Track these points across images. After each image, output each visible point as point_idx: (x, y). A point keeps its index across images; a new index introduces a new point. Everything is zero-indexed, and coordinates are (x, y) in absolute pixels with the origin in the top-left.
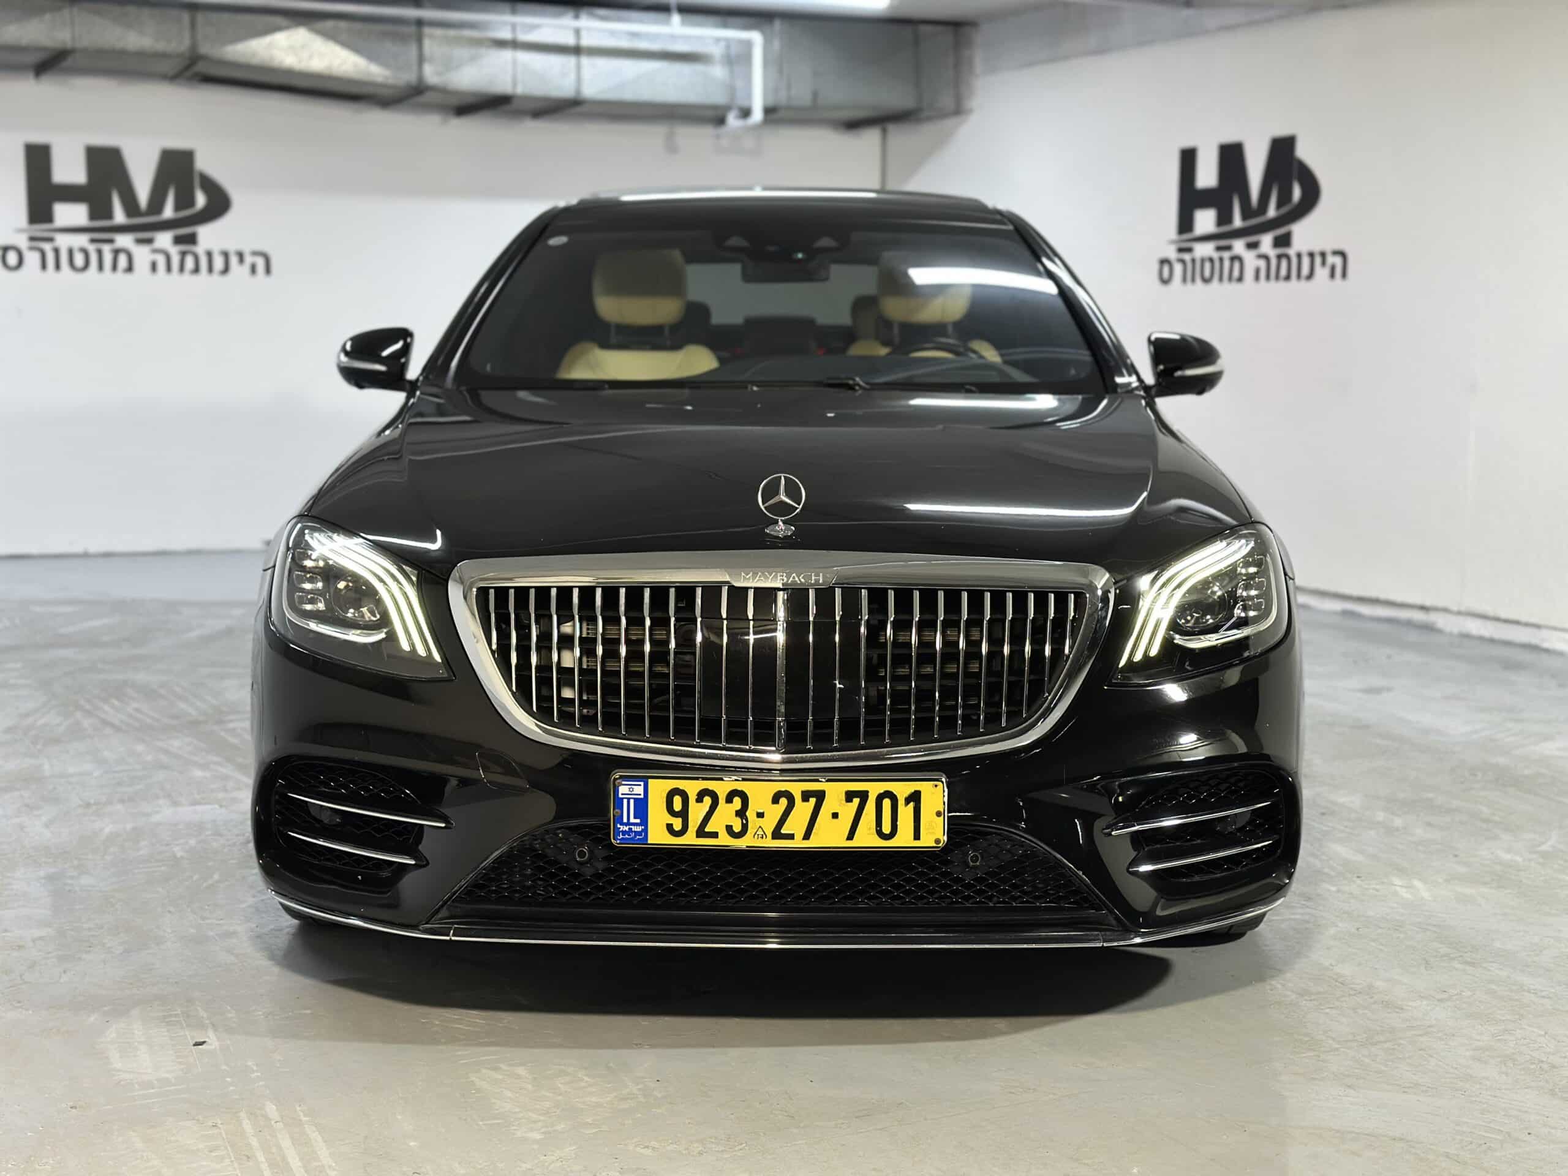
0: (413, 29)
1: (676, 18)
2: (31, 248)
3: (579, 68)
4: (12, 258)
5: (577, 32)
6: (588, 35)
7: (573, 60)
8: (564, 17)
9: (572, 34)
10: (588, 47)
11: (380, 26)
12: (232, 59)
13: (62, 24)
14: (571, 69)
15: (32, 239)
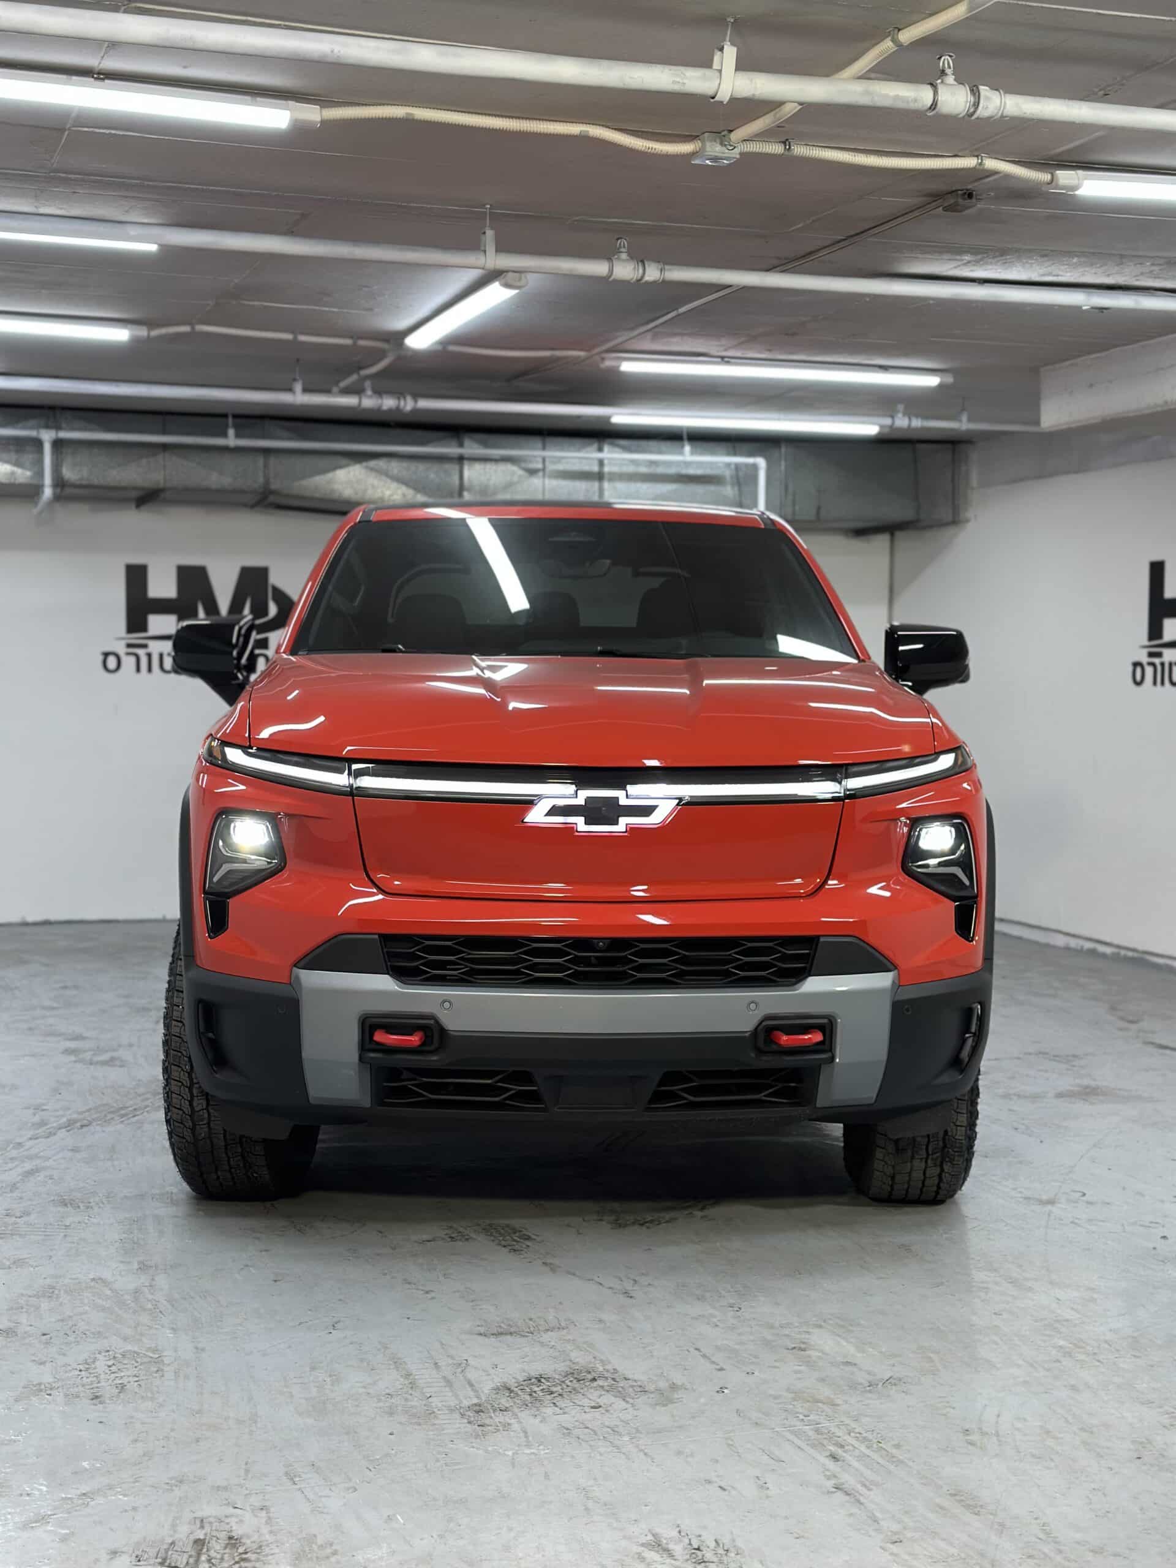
0: (455, 464)
1: (687, 448)
2: (128, 654)
3: (602, 491)
4: (112, 662)
6: (610, 464)
7: (596, 484)
8: (589, 449)
9: (596, 463)
10: (610, 473)
11: (425, 462)
12: (299, 492)
13: (156, 468)
14: (594, 493)
15: (129, 646)
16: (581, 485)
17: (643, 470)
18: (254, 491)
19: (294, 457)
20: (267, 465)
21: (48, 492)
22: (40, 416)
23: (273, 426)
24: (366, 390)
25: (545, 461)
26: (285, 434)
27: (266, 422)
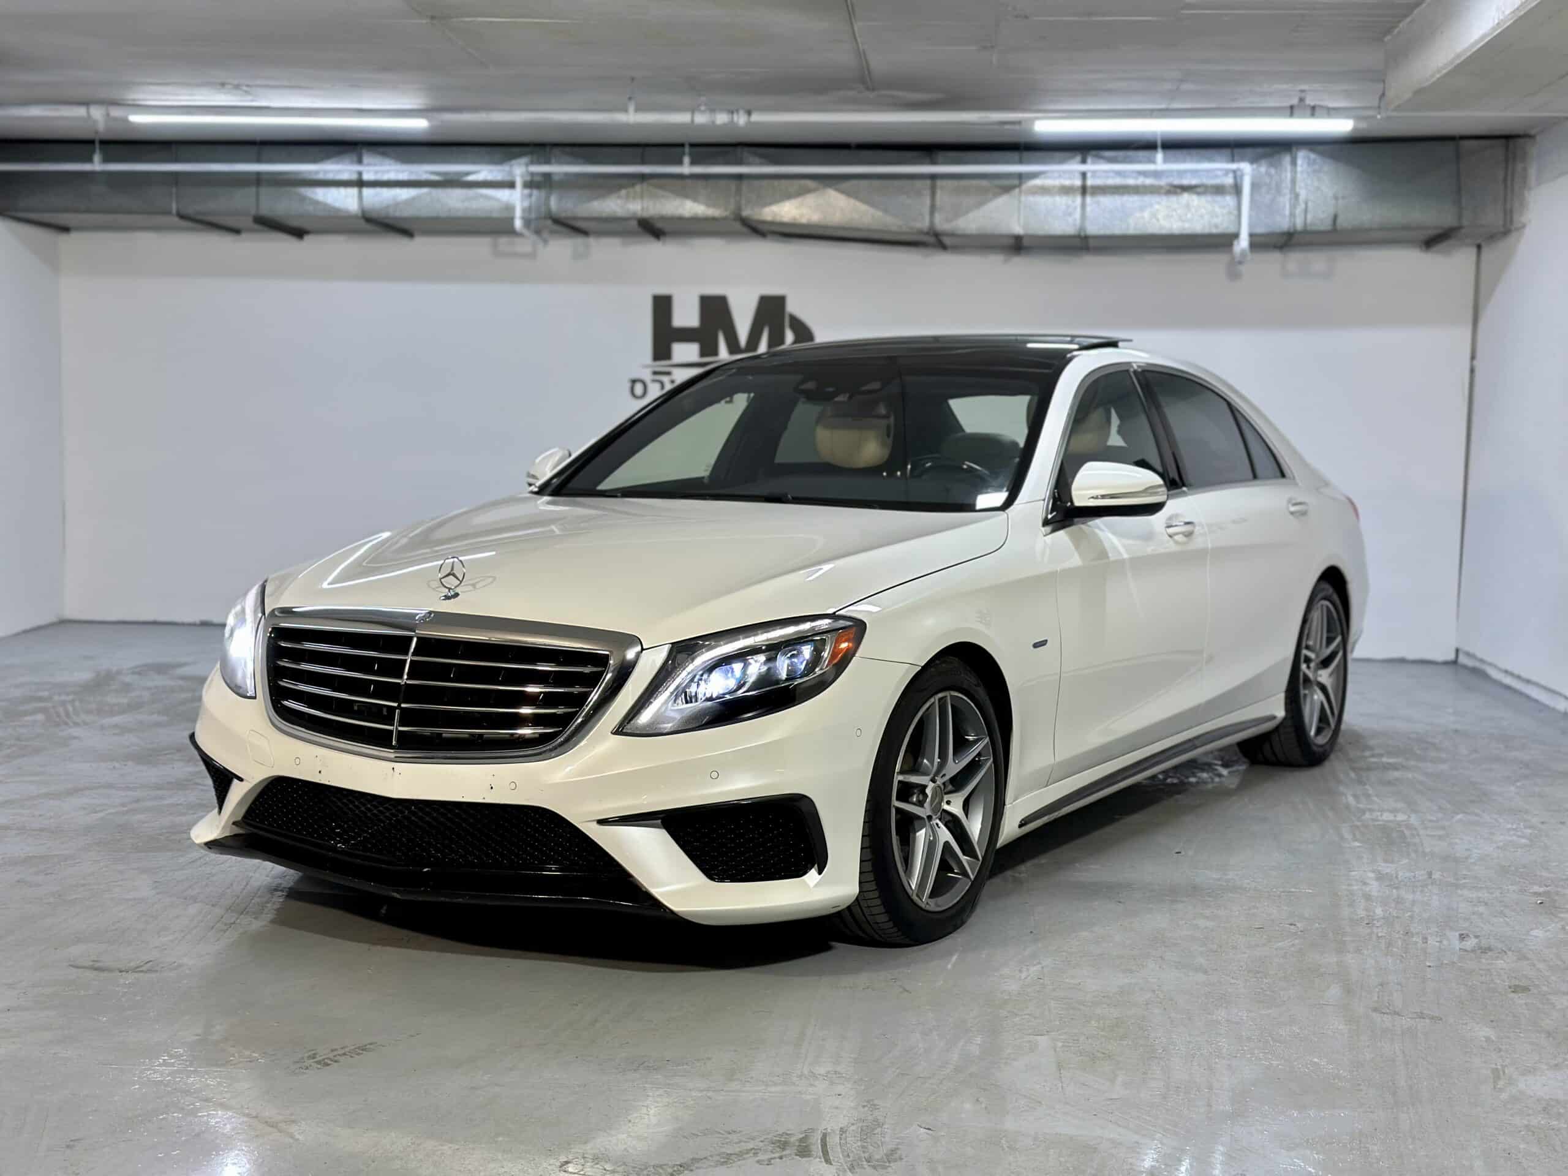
0: (928, 182)
1: (1160, 155)
2: (654, 381)
3: (1083, 206)
4: (639, 389)
5: (1084, 175)
6: (1093, 176)
7: (1078, 199)
8: (1071, 162)
9: (1080, 177)
10: (1092, 188)
11: (896, 183)
12: (769, 218)
13: (634, 198)
14: (1075, 208)
15: (655, 373)
16: (1061, 201)
17: (1131, 182)
18: (725, 219)
19: (765, 182)
20: (739, 191)
21: (518, 224)
22: (531, 153)
23: (746, 153)
24: (700, 105)
25: (1021, 177)
26: (757, 160)
27: (739, 150)
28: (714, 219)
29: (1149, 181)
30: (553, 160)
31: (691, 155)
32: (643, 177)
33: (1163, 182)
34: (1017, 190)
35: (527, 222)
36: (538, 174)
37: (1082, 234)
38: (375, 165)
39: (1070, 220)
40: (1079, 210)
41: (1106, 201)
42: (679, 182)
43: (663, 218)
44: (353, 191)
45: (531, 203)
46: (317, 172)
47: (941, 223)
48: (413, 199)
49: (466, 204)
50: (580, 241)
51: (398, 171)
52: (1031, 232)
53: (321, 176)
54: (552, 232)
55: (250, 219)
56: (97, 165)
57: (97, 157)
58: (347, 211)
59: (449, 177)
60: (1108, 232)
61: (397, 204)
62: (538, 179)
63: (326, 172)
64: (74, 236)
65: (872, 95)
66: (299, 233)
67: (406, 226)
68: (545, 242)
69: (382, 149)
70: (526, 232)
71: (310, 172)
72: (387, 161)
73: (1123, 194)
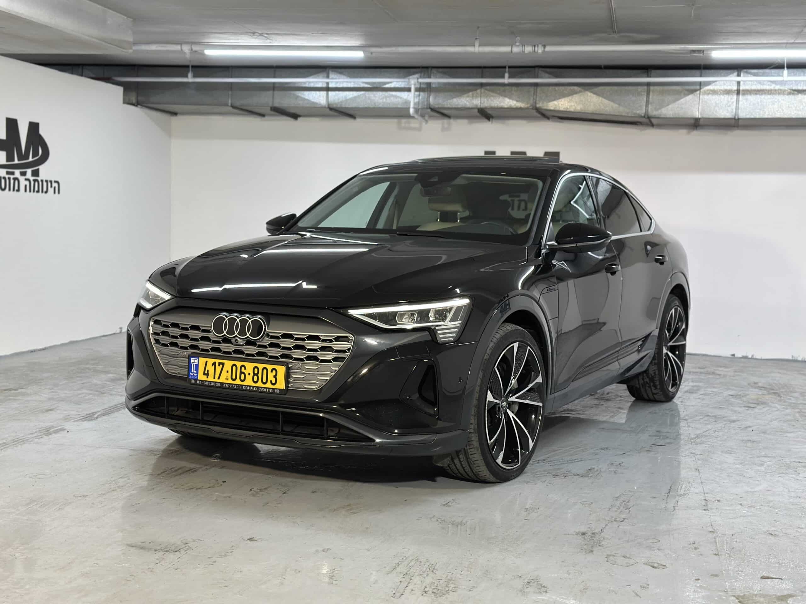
0: (646, 87)
1: (786, 71)
3: (738, 101)
5: (739, 83)
6: (744, 84)
7: (735, 97)
8: (731, 75)
9: (736, 84)
10: (743, 90)
11: (627, 88)
12: (552, 108)
13: (476, 97)
14: (733, 102)
16: (725, 98)
17: (768, 87)
18: (527, 108)
19: (551, 88)
20: (535, 93)
21: (412, 111)
22: (421, 72)
23: (540, 71)
24: (516, 42)
25: (700, 84)
26: (547, 75)
27: (537, 69)
28: (521, 108)
29: (777, 87)
30: (432, 76)
31: (509, 73)
32: (482, 85)
33: (786, 87)
34: (698, 92)
35: (417, 110)
36: (424, 83)
37: (737, 117)
38: (336, 79)
39: (730, 109)
40: (735, 104)
41: (751, 98)
42: (502, 88)
43: (493, 108)
44: (324, 93)
45: (419, 99)
46: (305, 83)
47: (652, 112)
48: (355, 97)
49: (384, 100)
50: (446, 121)
51: (347, 82)
52: (705, 116)
53: (307, 85)
54: (430, 117)
55: (269, 108)
56: (190, 79)
57: (190, 75)
58: (320, 104)
59: (375, 86)
60: (752, 117)
61: (347, 100)
62: (423, 86)
63: (310, 82)
64: (179, 117)
65: (616, 36)
66: (295, 116)
67: (351, 112)
68: (427, 122)
69: (339, 70)
70: (416, 116)
71: (301, 83)
72: (343, 76)
73: (762, 94)
